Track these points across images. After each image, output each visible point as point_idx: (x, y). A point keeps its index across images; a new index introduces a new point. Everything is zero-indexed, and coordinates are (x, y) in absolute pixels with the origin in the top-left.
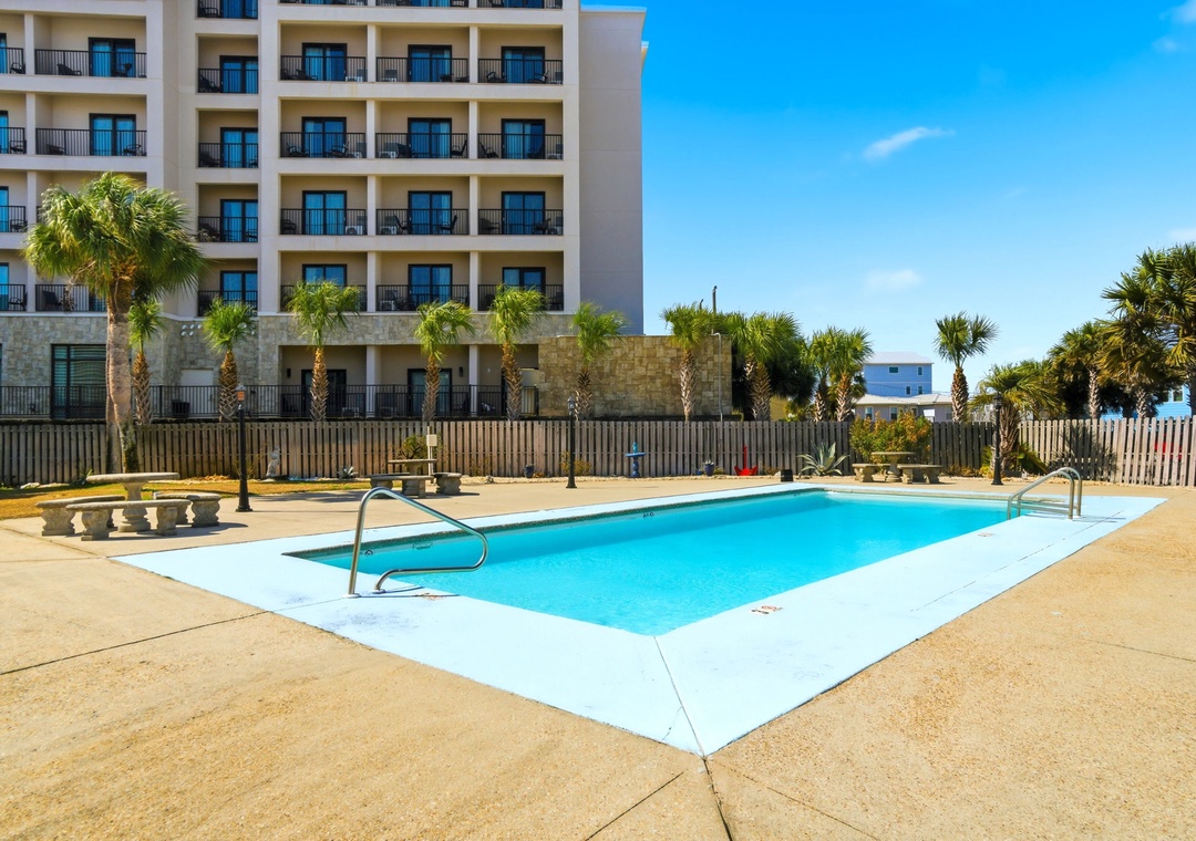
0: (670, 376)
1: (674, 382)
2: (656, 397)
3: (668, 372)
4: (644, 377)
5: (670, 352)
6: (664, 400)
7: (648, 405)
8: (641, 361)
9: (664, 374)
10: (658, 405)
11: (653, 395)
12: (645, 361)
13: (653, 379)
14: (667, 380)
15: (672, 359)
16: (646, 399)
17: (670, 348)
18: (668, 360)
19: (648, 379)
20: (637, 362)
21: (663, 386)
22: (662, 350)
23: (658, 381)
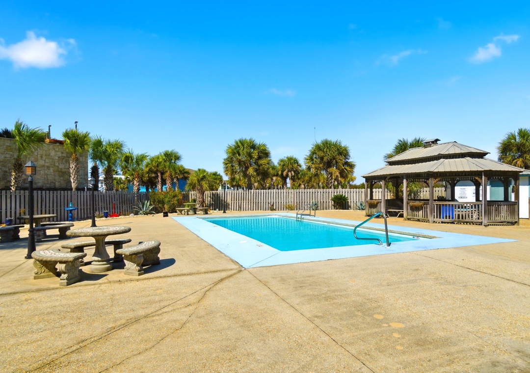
0: (58, 167)
1: (60, 170)
2: (51, 178)
3: (57, 164)
4: (43, 166)
5: (58, 153)
6: (54, 180)
7: (46, 182)
8: (42, 157)
9: (54, 165)
10: (52, 182)
11: (49, 177)
12: (44, 157)
13: (48, 167)
14: (56, 168)
15: (59, 157)
16: (45, 179)
17: (58, 151)
18: (57, 158)
19: (46, 168)
20: (39, 158)
21: (54, 171)
22: (53, 151)
23: (52, 169)
